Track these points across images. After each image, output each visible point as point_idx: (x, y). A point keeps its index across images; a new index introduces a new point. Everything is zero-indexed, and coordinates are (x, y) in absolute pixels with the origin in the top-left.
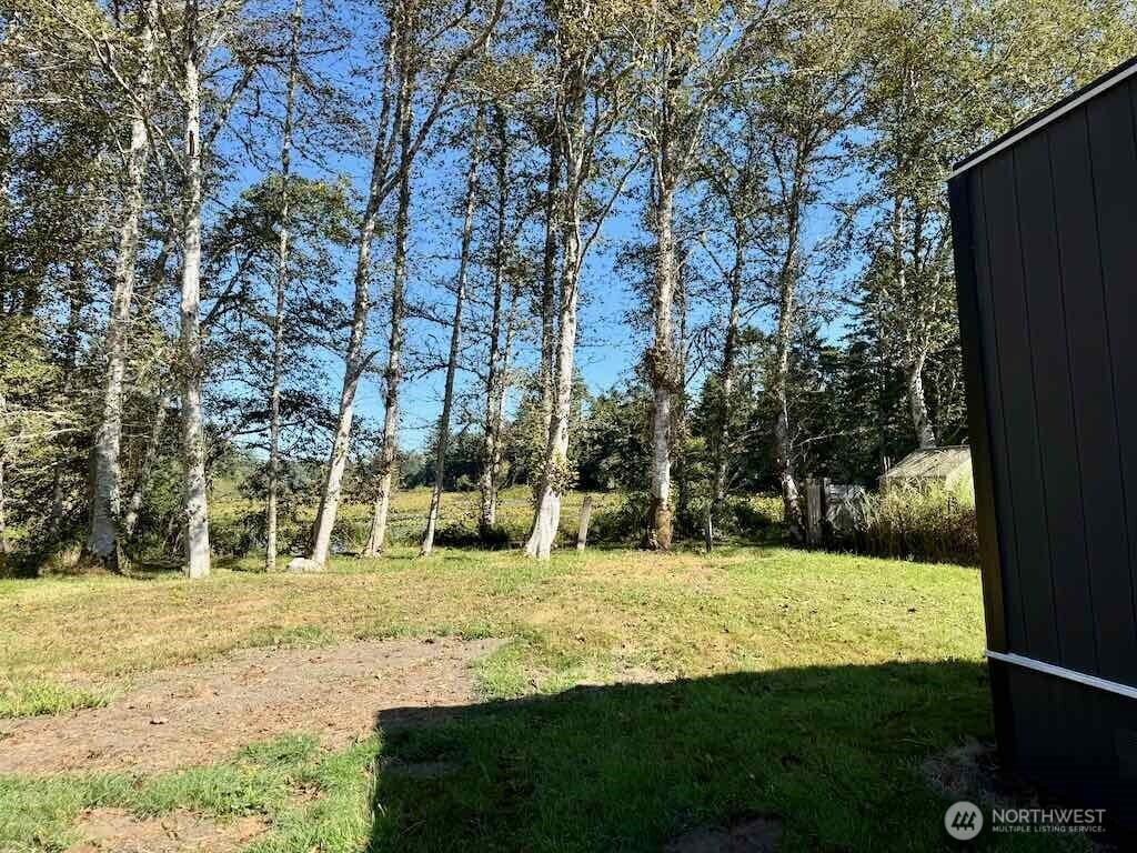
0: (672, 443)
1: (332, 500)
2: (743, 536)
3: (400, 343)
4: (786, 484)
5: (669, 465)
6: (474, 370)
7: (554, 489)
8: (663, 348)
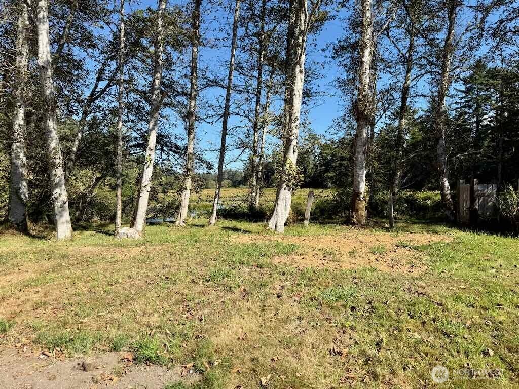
0: (368, 157)
1: (145, 191)
2: (411, 216)
3: (196, 95)
4: (443, 184)
5: (365, 172)
6: (246, 116)
7: (287, 186)
8: (364, 93)
